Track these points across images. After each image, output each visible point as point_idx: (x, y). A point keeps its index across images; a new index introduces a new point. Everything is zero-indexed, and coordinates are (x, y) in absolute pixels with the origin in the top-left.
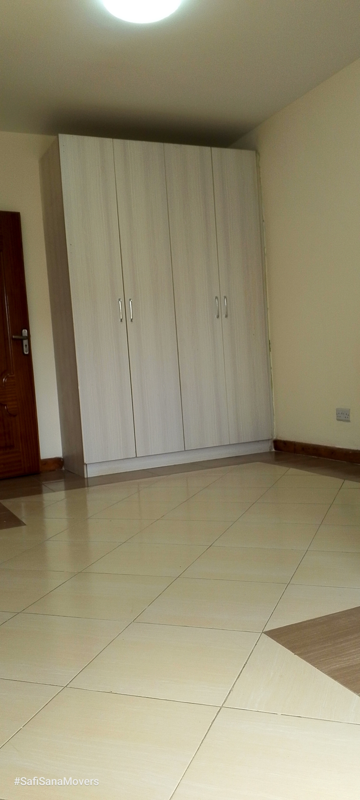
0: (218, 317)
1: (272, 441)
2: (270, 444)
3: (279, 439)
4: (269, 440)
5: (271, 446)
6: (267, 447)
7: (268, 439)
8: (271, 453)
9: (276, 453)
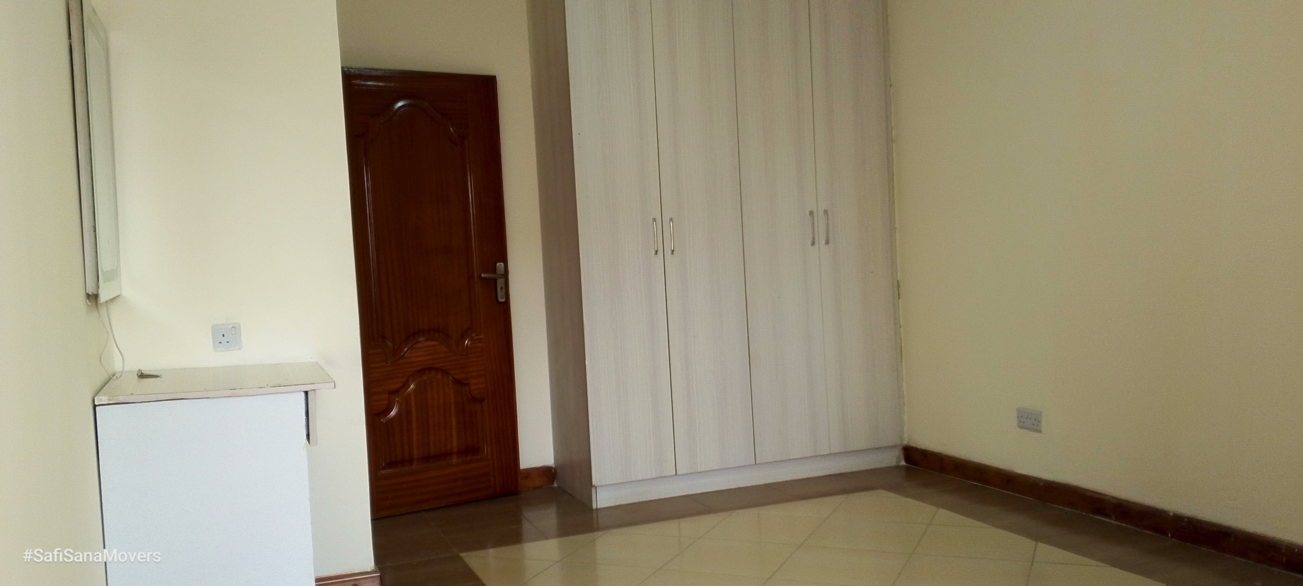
0: (813, 243)
1: (901, 447)
2: (897, 453)
3: (913, 445)
4: (895, 446)
5: (899, 457)
6: (893, 458)
7: (894, 444)
8: (898, 467)
9: (907, 468)
